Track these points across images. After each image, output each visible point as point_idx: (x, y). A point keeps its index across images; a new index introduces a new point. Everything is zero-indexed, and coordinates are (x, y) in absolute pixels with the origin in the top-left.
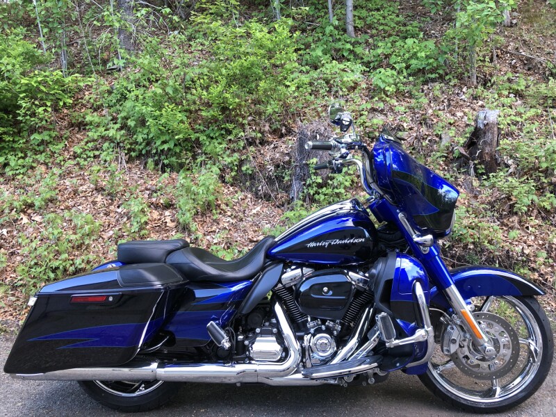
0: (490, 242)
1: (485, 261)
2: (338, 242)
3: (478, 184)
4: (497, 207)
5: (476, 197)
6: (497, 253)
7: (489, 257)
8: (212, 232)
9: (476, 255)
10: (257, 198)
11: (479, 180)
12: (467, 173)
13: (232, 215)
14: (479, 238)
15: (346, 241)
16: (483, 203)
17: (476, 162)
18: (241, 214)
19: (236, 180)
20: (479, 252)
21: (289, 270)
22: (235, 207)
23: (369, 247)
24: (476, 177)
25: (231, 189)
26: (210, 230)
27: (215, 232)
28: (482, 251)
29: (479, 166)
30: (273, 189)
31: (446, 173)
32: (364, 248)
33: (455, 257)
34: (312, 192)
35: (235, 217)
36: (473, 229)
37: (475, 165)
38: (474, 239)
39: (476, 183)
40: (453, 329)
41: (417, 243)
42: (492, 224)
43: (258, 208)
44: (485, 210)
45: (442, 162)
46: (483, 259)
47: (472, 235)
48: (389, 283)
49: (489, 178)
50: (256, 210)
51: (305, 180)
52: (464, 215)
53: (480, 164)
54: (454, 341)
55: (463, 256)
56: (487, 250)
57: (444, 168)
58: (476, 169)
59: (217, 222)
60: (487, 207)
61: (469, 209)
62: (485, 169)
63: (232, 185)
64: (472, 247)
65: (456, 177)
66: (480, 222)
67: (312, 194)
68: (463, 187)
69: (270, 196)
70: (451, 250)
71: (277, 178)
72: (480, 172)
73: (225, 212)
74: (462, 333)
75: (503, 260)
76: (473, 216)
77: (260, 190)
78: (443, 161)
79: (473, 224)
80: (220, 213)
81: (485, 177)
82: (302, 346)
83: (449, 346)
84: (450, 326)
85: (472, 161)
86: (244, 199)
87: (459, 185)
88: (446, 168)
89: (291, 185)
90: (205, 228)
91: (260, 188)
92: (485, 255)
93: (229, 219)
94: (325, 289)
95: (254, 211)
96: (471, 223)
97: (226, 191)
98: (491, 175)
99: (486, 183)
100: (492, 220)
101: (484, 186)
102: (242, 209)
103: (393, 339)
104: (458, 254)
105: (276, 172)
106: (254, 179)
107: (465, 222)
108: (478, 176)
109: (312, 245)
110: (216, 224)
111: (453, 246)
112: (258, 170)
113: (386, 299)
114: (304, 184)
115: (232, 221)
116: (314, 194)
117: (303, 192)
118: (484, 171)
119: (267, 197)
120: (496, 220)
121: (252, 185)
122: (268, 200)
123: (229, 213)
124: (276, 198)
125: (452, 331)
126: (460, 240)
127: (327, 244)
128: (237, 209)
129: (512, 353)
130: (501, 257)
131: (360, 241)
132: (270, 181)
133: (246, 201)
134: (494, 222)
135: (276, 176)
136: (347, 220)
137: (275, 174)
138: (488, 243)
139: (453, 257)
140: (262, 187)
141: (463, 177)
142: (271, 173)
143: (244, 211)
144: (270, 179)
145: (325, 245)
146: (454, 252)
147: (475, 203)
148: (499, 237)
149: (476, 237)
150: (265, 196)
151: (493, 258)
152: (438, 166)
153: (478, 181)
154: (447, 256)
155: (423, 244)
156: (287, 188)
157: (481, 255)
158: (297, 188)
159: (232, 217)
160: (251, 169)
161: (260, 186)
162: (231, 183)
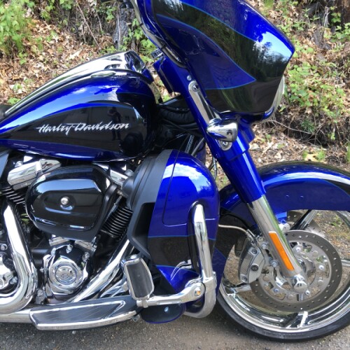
0: (330, 108)
1: (321, 129)
2: (84, 127)
3: (329, 37)
4: (346, 65)
5: (324, 52)
6: (336, 121)
7: (326, 124)
8: (18, 80)
9: (313, 121)
10: (78, 40)
11: (331, 31)
12: (320, 22)
13: (44, 60)
14: (319, 102)
15: (97, 127)
16: (330, 60)
17: (332, 8)
18: (55, 60)
19: (55, 16)
20: (317, 118)
21: (19, 163)
22: (49, 51)
23: (141, 135)
24: (330, 27)
25: (48, 27)
26: (16, 77)
27: (22, 80)
28: (320, 117)
29: (334, 14)
30: (96, 31)
31: (296, 21)
32: (131, 138)
33: (289, 122)
34: (138, 36)
35: (48, 62)
36: (314, 91)
37: (331, 12)
38: (313, 103)
39: (327, 35)
40: (256, 252)
41: (212, 134)
42: (336, 86)
43: (77, 53)
44: (332, 69)
45: (293, 7)
46: (320, 125)
47: (311, 98)
48: (148, 208)
49: (343, 28)
50: (74, 55)
51: (131, 21)
52: (308, 74)
53: (336, 11)
54: (255, 269)
55: (299, 122)
56: (326, 116)
57: (295, 15)
58: (330, 17)
59: (25, 67)
60: (335, 65)
61: (314, 67)
62: (341, 18)
63: (50, 23)
64: (309, 111)
65: (306, 27)
66: (324, 83)
67: (138, 38)
68: (312, 39)
69: (93, 39)
70: (286, 114)
71: (101, 16)
72: (335, 21)
73: (37, 56)
74: (267, 258)
75: (340, 129)
76: (317, 75)
77: (80, 31)
78: (294, 5)
79: (316, 85)
80: (31, 57)
81: (339, 28)
82: (38, 271)
83: (247, 273)
84: (252, 249)
85: (329, 6)
86: (62, 41)
87: (308, 36)
88: (297, 14)
89: (115, 26)
90: (10, 75)
91: (81, 28)
92: (322, 122)
93: (41, 65)
94: (65, 200)
95: (72, 57)
96: (313, 83)
97: (41, 29)
98: (346, 25)
99: (339, 35)
100: (337, 81)
101: (336, 38)
102: (57, 53)
103: (148, 296)
104: (293, 119)
105: (98, 8)
106: (75, 16)
107: (307, 82)
108: (332, 26)
109: (45, 129)
110: (24, 70)
111: (289, 110)
112: (77, 5)
113: (143, 229)
114: (130, 26)
115: (43, 67)
116: (141, 39)
117: (129, 36)
118: (339, 20)
119: (89, 40)
120: (342, 81)
121: (71, 23)
122: (91, 44)
123: (41, 58)
124: (99, 42)
125: (254, 255)
126: (298, 103)
127: (68, 129)
128: (51, 53)
129: (330, 283)
130: (339, 125)
131: (121, 127)
132: (92, 19)
133: (64, 44)
134: (339, 83)
135: (99, 13)
136: (110, 90)
137: (97, 11)
138: (328, 108)
139: (286, 122)
140: (84, 27)
141: (314, 26)
142: (93, 10)
143: (61, 55)
144: (93, 17)
145: (65, 131)
146: (289, 117)
147: (322, 60)
148: (342, 102)
149: (316, 100)
150: (87, 39)
151: (331, 125)
152: (288, 12)
153: (330, 33)
154: (280, 121)
155: (221, 138)
156: (111, 30)
157: (317, 122)
158: (121, 30)
159: (45, 62)
160: (70, 3)
161: (81, 26)
162: (48, 20)
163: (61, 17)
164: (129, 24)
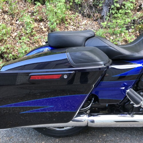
10: (83, 16)
13: (73, 25)
18: (77, 24)
19: (72, 7)
22: (74, 21)
25: (70, 12)
30: (92, 12)
34: (114, 12)
50: (84, 22)
59: (67, 28)
63: (70, 10)
69: (91, 15)
77: (85, 12)
80: (68, 24)
86: (77, 17)
91: (85, 11)
93: (72, 27)
97: (68, 13)
102: (77, 22)
105: (93, 2)
106: (82, 6)
112: (84, 2)
122: (89, 17)
123: (72, 24)
124: (94, 16)
128: (75, 22)
132: (91, 7)
133: (79, 18)
135: (93, 5)
140: (86, 11)
142: (91, 3)
143: (79, 23)
150: (87, 16)
156: (100, 11)
158: (106, 10)
159: (74, 26)
160: (80, 1)
161: (85, 10)
162: (69, 9)
163: (75, 7)
164: (109, 7)
